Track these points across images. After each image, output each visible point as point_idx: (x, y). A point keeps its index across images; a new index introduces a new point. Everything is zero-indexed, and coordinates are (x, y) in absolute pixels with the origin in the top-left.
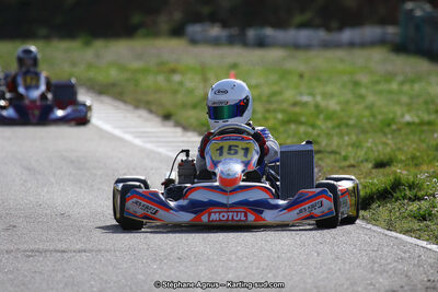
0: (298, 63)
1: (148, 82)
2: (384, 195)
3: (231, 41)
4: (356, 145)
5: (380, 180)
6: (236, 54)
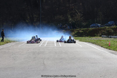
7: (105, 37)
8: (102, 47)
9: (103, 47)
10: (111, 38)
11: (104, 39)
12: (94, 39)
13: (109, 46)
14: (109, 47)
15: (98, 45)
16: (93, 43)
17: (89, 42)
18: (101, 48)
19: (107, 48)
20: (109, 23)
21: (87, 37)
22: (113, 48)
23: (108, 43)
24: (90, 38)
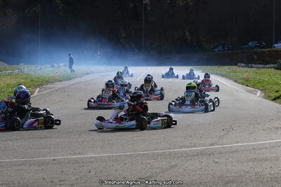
0: (259, 71)
1: (231, 74)
2: (278, 98)
3: (246, 67)
4: (272, 88)
5: (277, 95)
6: (247, 69)
7: (243, 67)
8: (235, 81)
9: (238, 83)
10: (252, 67)
11: (242, 69)
12: (225, 69)
14: (246, 82)
15: (230, 78)
16: (223, 76)
17: (216, 74)
18: (233, 83)
19: (243, 84)
20: (250, 44)
21: (216, 65)
22: (252, 84)
23: (245, 75)
24: (220, 68)
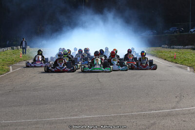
8: (165, 59)
9: (167, 61)
10: (173, 48)
13: (175, 59)
18: (164, 61)
22: (180, 61)
23: (172, 55)
